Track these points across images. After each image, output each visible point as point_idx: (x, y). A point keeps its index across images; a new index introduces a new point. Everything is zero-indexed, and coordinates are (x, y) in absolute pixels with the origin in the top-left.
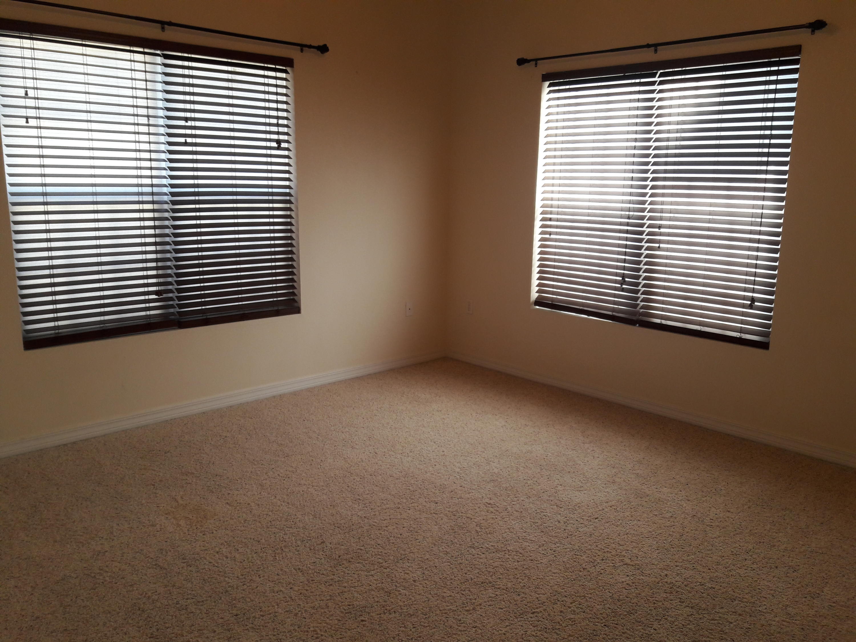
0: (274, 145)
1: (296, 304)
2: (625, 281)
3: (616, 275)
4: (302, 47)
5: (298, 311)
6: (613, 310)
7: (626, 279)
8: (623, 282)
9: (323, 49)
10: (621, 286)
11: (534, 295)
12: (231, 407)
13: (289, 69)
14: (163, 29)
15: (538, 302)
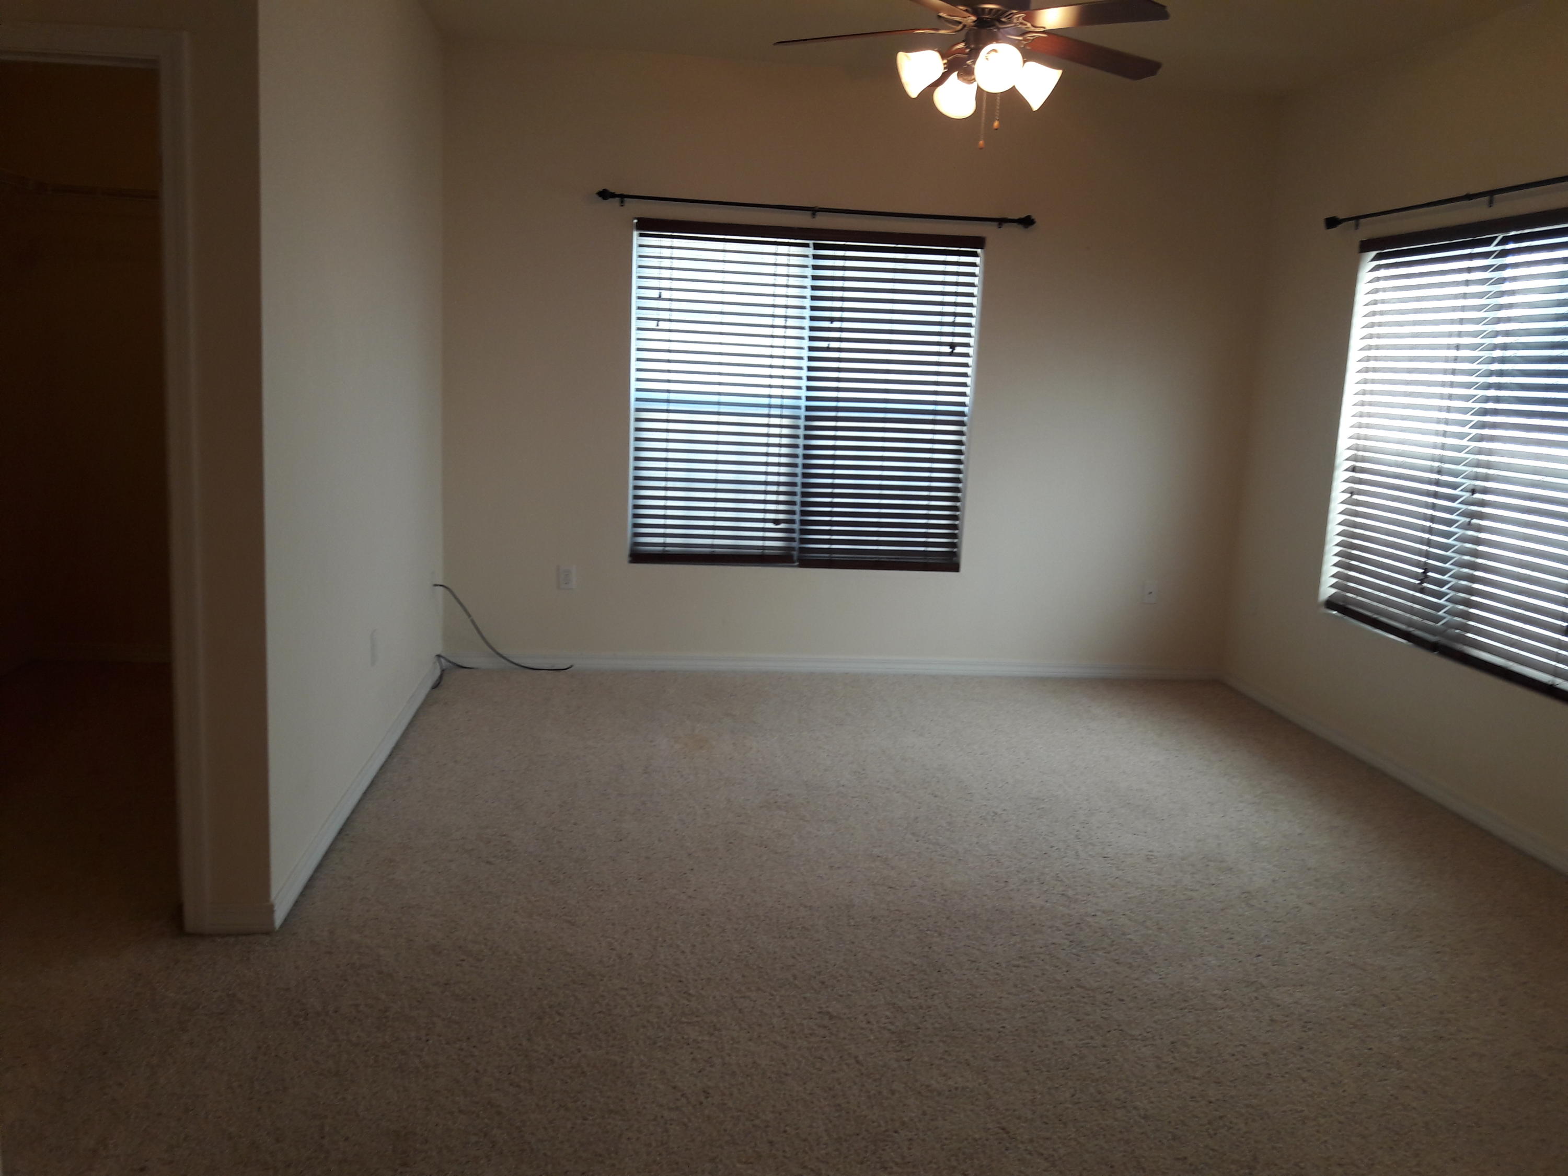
0: (947, 349)
1: (954, 559)
2: (1427, 577)
3: (1417, 564)
4: (1001, 221)
5: (955, 568)
6: (1410, 623)
7: (1430, 574)
8: (1424, 578)
9: (1027, 222)
10: (1421, 584)
11: (1327, 589)
12: (847, 674)
13: (979, 251)
14: (814, 215)
15: (1331, 604)
